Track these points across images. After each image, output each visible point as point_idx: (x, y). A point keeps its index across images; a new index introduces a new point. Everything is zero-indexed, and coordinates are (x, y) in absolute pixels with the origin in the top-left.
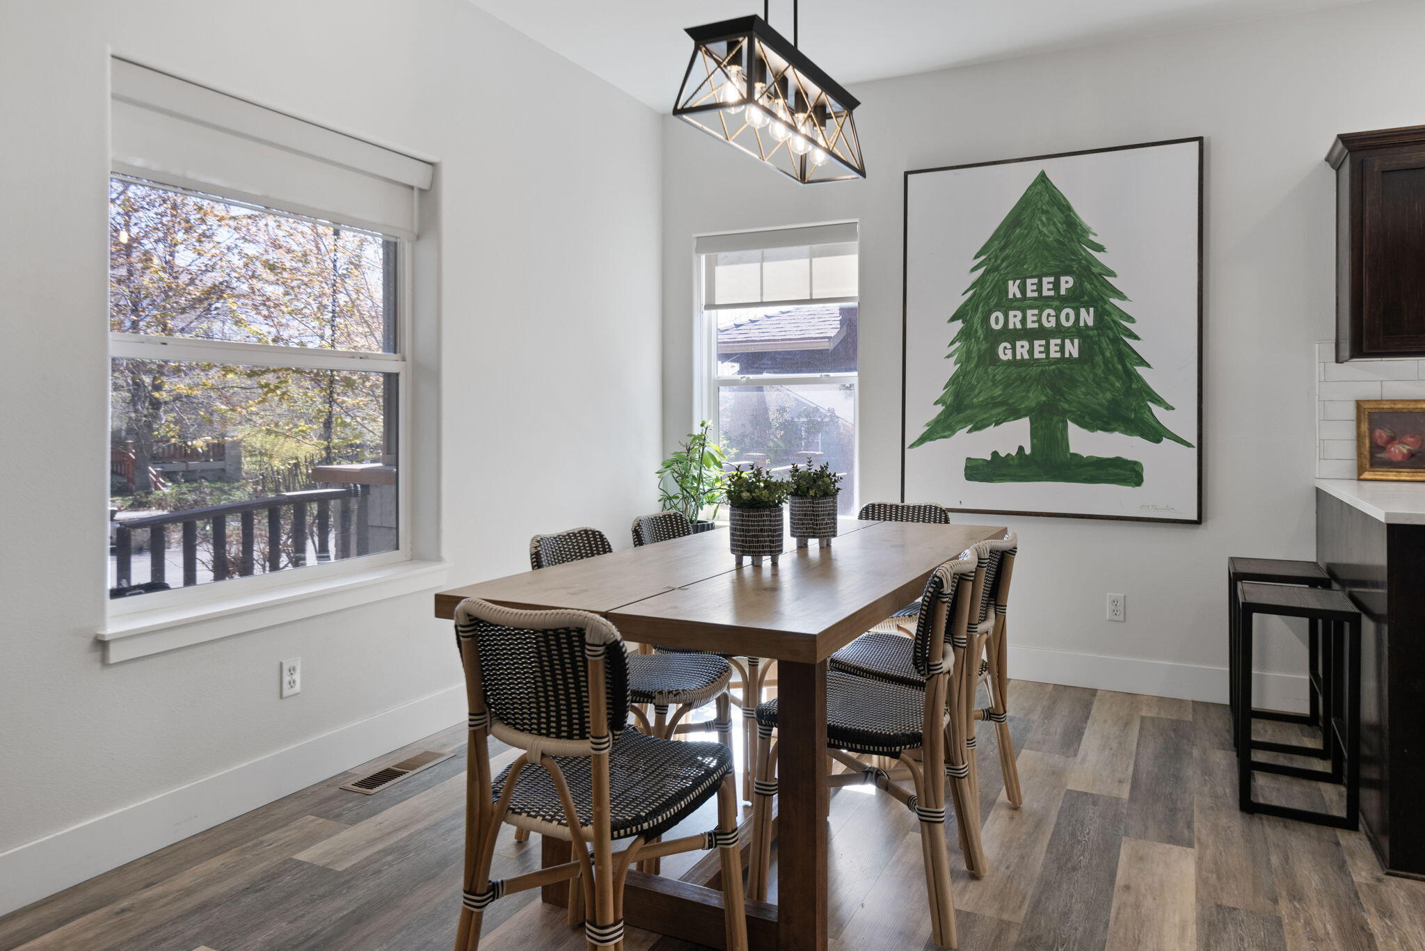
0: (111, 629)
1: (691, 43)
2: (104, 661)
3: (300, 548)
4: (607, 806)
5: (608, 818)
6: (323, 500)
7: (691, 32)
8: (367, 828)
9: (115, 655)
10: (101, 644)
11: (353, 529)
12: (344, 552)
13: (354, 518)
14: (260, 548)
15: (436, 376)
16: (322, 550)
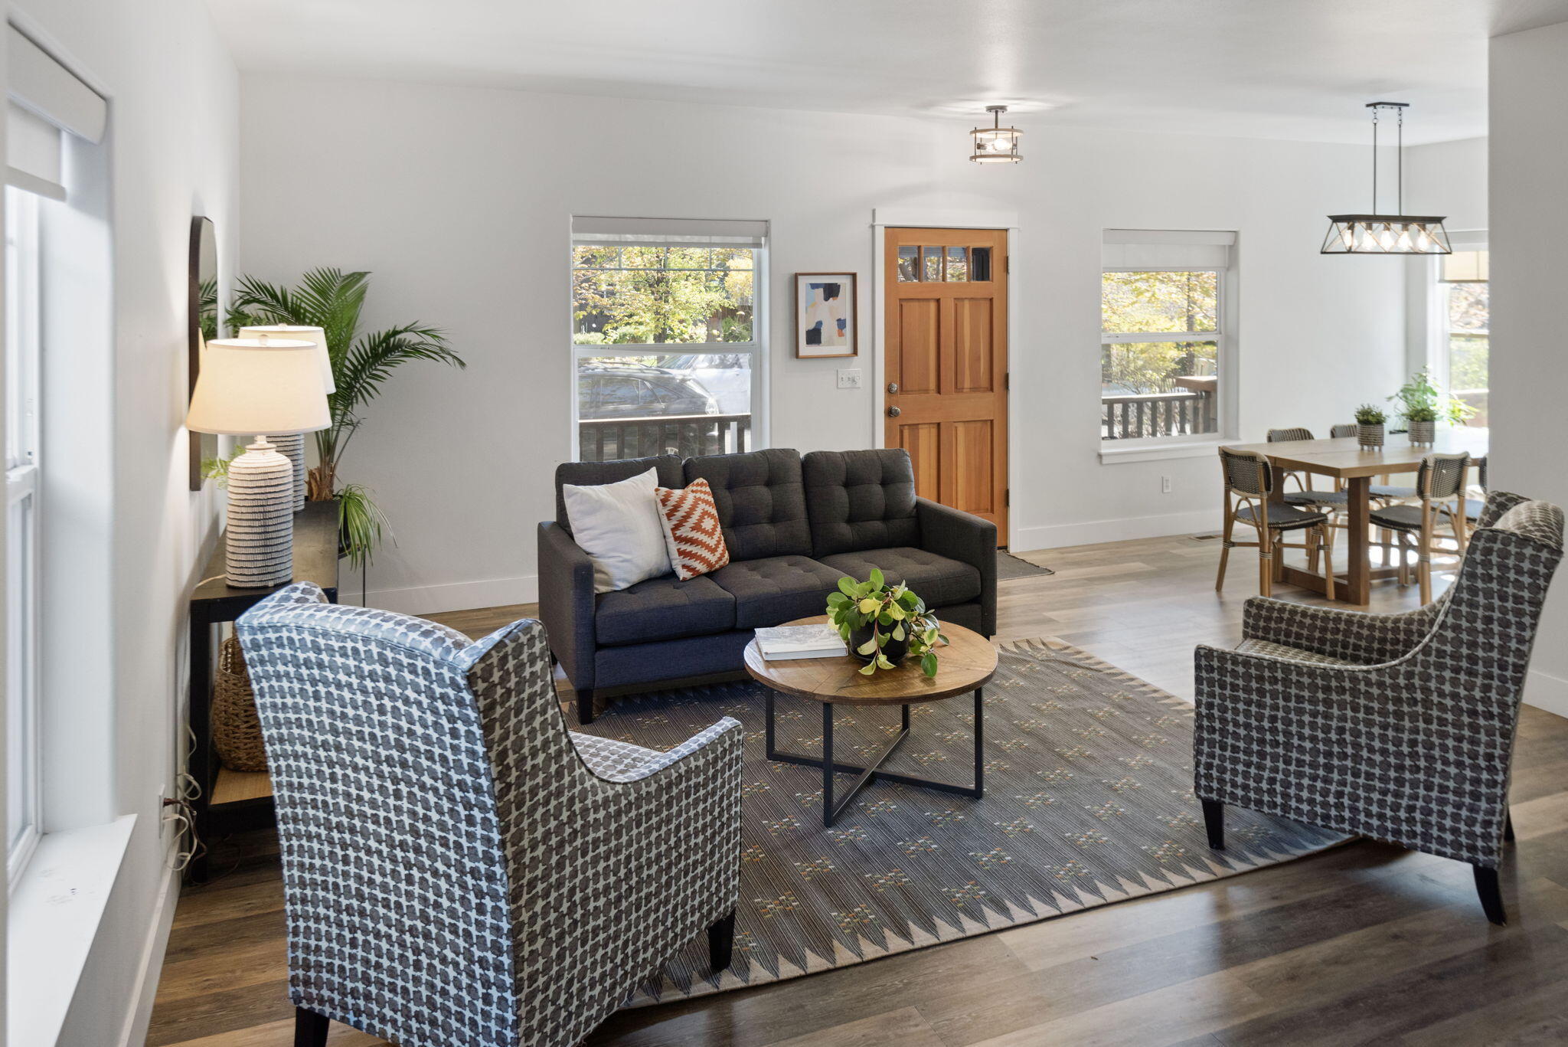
0: (1103, 451)
1: (1330, 221)
2: (1101, 462)
3: (1168, 429)
4: (1266, 516)
5: (1266, 522)
6: (1182, 399)
7: (1330, 217)
8: (1197, 549)
9: (1105, 461)
10: (1100, 456)
11: (1201, 420)
12: (1195, 430)
13: (1201, 412)
14: (1147, 428)
15: (1237, 343)
16: (1182, 430)
